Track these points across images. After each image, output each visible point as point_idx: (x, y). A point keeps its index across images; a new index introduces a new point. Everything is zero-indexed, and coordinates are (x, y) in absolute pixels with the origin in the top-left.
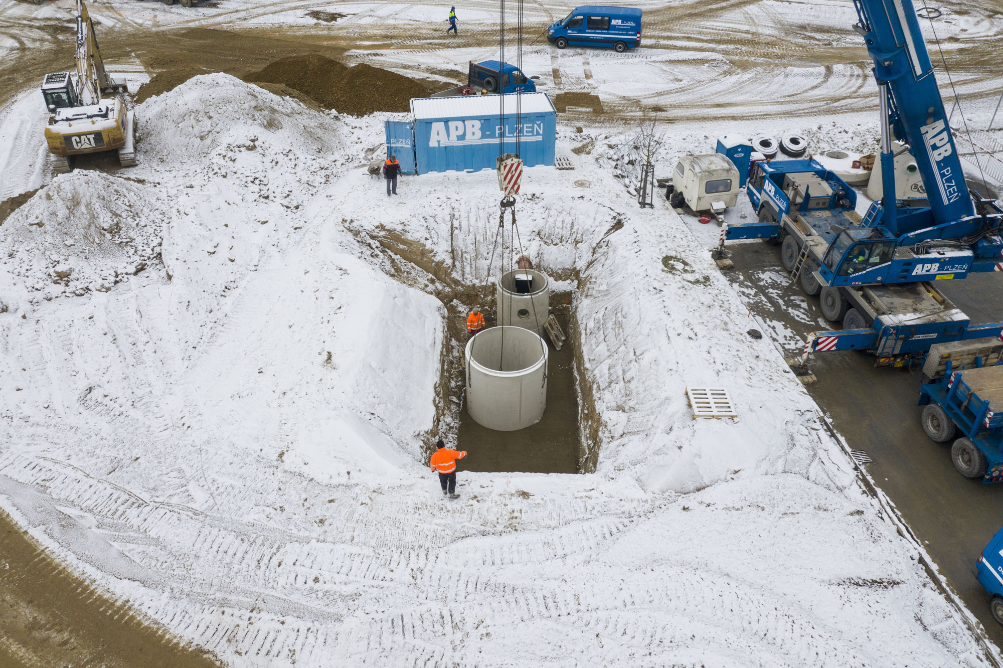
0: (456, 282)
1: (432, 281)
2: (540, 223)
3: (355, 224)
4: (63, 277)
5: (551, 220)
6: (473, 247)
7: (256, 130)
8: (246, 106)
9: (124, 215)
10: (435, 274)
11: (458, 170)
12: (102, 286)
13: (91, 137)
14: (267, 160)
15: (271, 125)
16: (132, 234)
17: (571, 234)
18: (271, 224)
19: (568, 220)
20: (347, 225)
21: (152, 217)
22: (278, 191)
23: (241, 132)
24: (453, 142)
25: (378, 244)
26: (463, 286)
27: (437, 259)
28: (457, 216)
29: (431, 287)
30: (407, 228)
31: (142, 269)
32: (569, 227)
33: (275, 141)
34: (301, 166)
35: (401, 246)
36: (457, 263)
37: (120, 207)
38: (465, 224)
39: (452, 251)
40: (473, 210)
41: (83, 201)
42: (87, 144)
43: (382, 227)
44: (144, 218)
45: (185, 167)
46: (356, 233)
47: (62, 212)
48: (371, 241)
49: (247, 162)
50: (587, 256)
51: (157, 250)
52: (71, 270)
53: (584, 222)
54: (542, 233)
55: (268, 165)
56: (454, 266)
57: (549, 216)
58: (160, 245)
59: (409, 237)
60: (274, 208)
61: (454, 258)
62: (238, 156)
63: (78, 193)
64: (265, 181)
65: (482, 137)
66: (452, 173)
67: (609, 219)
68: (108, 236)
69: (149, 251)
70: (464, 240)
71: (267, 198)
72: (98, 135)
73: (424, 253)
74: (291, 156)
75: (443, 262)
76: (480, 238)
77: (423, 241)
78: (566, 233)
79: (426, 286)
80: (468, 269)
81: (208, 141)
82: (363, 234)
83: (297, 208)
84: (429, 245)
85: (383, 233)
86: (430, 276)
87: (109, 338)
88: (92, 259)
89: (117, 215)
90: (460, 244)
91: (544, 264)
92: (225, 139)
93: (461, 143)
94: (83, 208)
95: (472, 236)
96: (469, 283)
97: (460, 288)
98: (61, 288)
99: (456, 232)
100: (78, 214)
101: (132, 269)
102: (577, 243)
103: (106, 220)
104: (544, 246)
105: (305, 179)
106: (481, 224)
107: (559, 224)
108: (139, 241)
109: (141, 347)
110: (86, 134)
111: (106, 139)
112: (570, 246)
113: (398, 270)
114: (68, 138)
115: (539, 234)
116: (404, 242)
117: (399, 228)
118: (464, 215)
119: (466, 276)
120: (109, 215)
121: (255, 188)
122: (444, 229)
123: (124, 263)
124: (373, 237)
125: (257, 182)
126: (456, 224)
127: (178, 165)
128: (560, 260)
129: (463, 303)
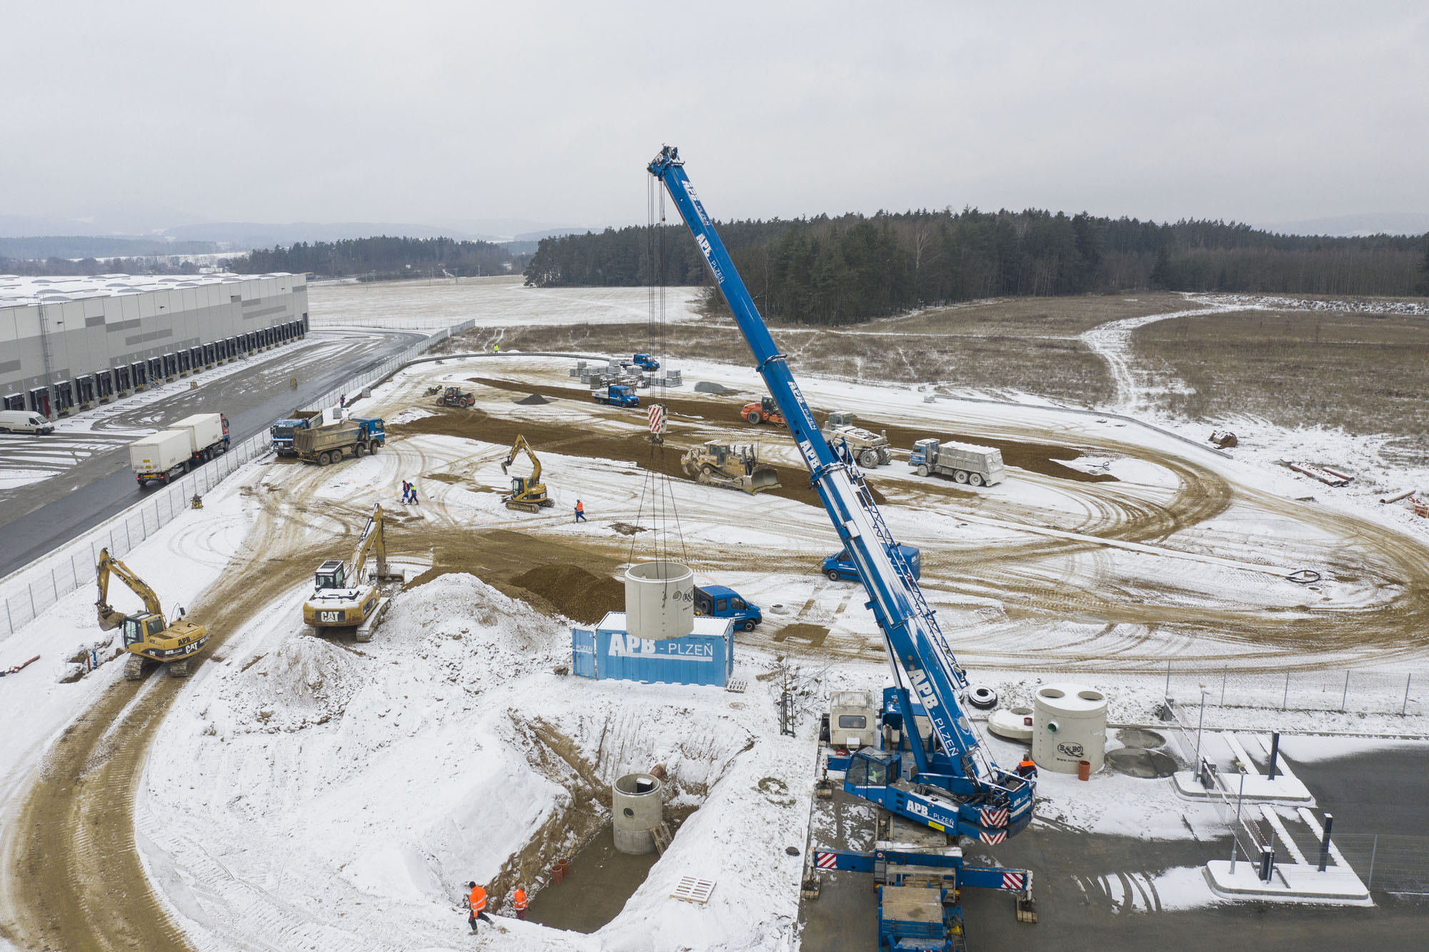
0: (597, 782)
1: (575, 777)
2: (685, 736)
3: (518, 714)
4: (265, 717)
5: (695, 735)
6: (619, 751)
7: (470, 624)
8: (469, 603)
9: (329, 676)
10: (579, 771)
11: (634, 680)
12: (289, 728)
13: (336, 613)
14: (468, 649)
15: (486, 621)
16: (329, 692)
17: (709, 751)
18: (443, 703)
19: (710, 737)
20: (511, 713)
21: (351, 682)
22: (467, 677)
23: (455, 624)
24: (630, 653)
25: (533, 734)
26: (602, 786)
27: (583, 756)
28: (612, 720)
29: (571, 782)
30: (560, 723)
31: (326, 721)
32: (708, 743)
33: (483, 635)
34: (498, 658)
35: (553, 740)
36: (601, 764)
37: (329, 670)
38: (616, 729)
39: (600, 752)
40: (629, 716)
41: (302, 661)
42: (331, 619)
43: (539, 719)
44: (344, 681)
45: (403, 647)
46: (517, 722)
47: (284, 667)
48: (528, 732)
49: (451, 649)
50: (717, 774)
51: (343, 708)
52: (273, 712)
53: (723, 741)
54: (684, 747)
55: (467, 654)
56: (597, 765)
57: (694, 731)
58: (346, 703)
59: (561, 731)
60: (457, 690)
61: (599, 758)
62: (444, 643)
63: (300, 654)
64: (459, 667)
65: (656, 652)
66: (627, 682)
67: (744, 740)
68: (310, 691)
69: (337, 708)
70: (613, 743)
71: (454, 681)
72: (342, 613)
73: (571, 748)
74: (492, 649)
75: (587, 760)
76: (627, 743)
77: (571, 737)
78: (705, 749)
79: (567, 780)
80: (609, 771)
81: (427, 628)
82: (522, 724)
83: (477, 693)
84: (576, 742)
85: (539, 725)
86: (575, 772)
87: (269, 762)
88: (291, 707)
89: (323, 675)
90: (608, 745)
91: (680, 776)
92: (441, 629)
93: (637, 655)
94: (300, 666)
95: (620, 740)
96: (607, 784)
97: (599, 788)
98: (261, 725)
99: (608, 734)
100: (294, 670)
101: (318, 719)
102: (713, 759)
103: (313, 678)
104: (684, 759)
105: (496, 670)
106: (631, 730)
107: (701, 740)
108: (333, 698)
109: (289, 773)
110: (333, 611)
111: (347, 617)
112: (705, 762)
113: (544, 760)
114: (318, 612)
115: (682, 746)
116: (557, 736)
117: (553, 722)
118: (619, 719)
119: (607, 777)
120: (318, 674)
121: (447, 671)
122: (596, 730)
123: (313, 715)
124: (531, 728)
125: (452, 666)
126: (610, 726)
127: (398, 645)
128: (694, 774)
129: (602, 803)
